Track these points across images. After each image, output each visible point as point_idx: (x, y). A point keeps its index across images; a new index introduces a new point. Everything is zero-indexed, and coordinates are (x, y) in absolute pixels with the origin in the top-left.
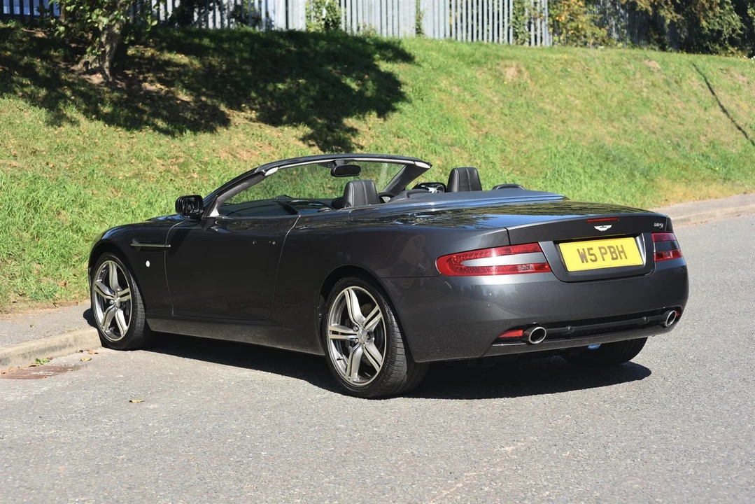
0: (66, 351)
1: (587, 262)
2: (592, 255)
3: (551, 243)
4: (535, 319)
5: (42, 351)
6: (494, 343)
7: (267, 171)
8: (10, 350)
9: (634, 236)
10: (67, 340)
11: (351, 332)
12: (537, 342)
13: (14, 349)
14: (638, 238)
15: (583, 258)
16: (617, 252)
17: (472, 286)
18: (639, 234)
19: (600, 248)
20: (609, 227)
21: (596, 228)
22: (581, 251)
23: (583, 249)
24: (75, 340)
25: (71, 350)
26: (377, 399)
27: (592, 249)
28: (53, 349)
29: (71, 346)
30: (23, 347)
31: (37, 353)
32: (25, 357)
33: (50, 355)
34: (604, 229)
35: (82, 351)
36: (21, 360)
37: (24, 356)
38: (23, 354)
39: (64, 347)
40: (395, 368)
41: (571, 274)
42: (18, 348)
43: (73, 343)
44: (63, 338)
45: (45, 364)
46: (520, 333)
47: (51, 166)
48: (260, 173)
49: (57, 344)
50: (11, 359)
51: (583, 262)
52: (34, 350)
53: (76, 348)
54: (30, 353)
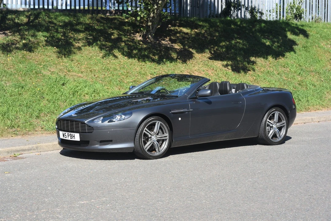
5: (18, 151)
10: (33, 147)
13: (3, 149)
24: (37, 147)
25: (34, 151)
28: (24, 150)
29: (34, 149)
30: (8, 149)
31: (15, 151)
33: (22, 153)
36: (6, 154)
37: (8, 152)
39: (31, 150)
42: (5, 149)
43: (35, 149)
44: (30, 146)
49: (26, 149)
50: (1, 153)
52: (14, 150)
53: (36, 151)
54: (11, 151)
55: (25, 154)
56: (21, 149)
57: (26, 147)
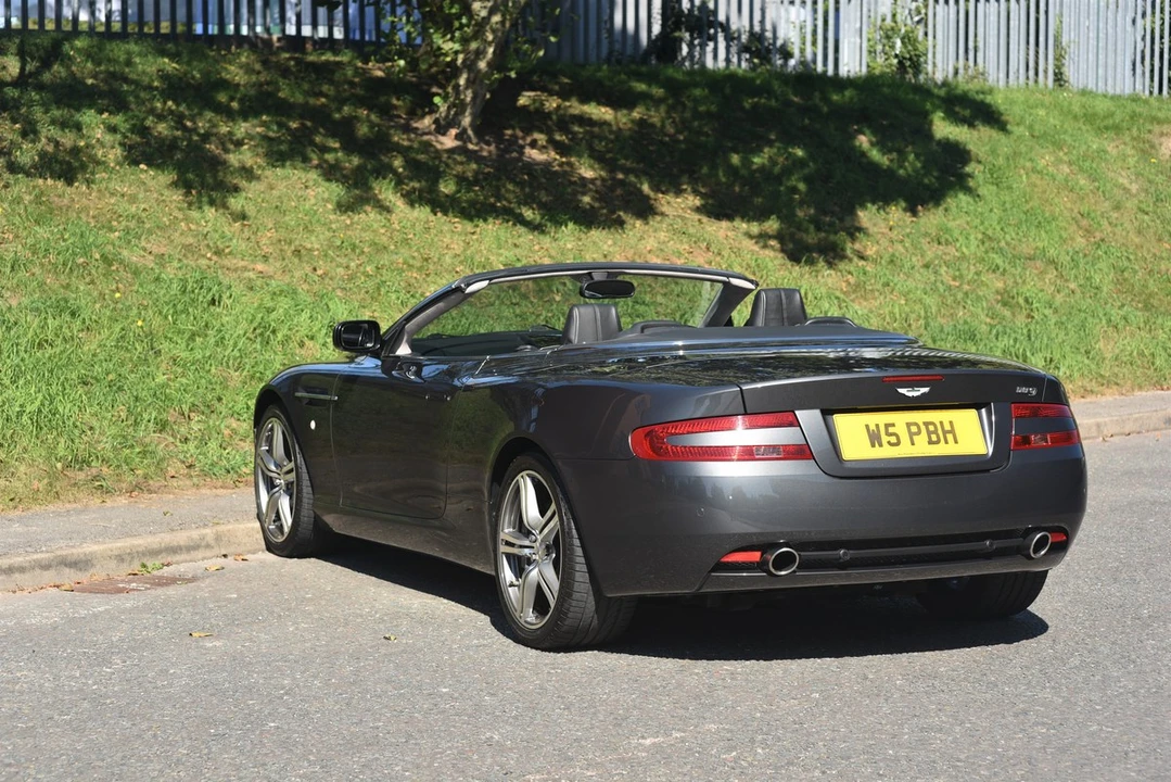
0: (199, 554)
1: (881, 445)
2: (892, 434)
3: (817, 413)
4: (782, 534)
5: (154, 553)
6: (713, 570)
7: (468, 285)
8: (95, 548)
9: (978, 407)
10: (203, 538)
11: (527, 543)
12: (783, 573)
13: (101, 547)
14: (983, 410)
15: (874, 438)
16: (940, 432)
17: (689, 478)
18: (986, 405)
19: (909, 425)
20: (926, 390)
21: (901, 391)
22: (872, 427)
23: (877, 426)
24: (218, 538)
25: (208, 553)
26: (554, 652)
27: (893, 425)
28: (174, 550)
29: (208, 546)
30: (119, 545)
31: (144, 554)
32: (122, 560)
33: (169, 559)
34: (916, 394)
35: (225, 556)
36: (113, 564)
37: (120, 558)
38: (119, 556)
39: (196, 547)
40: (574, 603)
41: (848, 465)
42: (110, 546)
43: (212, 542)
44: (195, 534)
45: (155, 573)
46: (756, 556)
47: (320, 272)
48: (458, 289)
49: (182, 543)
50: (95, 562)
51: (873, 446)
52: (140, 549)
53: (216, 551)
54: (132, 555)
55: (177, 563)
56: (163, 545)
57: (181, 538)
